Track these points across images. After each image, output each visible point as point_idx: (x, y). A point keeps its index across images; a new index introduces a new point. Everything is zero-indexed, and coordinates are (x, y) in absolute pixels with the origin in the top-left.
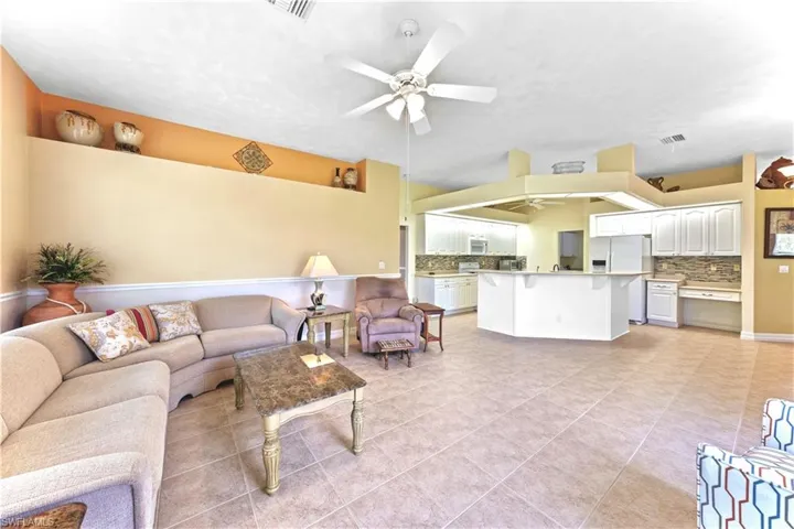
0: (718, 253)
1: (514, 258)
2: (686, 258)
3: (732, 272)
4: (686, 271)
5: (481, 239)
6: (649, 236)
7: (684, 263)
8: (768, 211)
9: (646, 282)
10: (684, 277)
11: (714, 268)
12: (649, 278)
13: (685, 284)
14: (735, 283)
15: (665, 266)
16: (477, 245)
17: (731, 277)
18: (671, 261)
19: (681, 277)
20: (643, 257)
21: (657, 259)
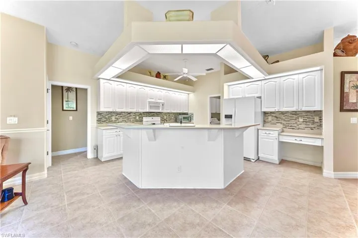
0: (304, 109)
1: (186, 114)
2: (283, 113)
3: (314, 123)
4: (283, 122)
5: (158, 101)
6: (260, 97)
7: (282, 116)
8: (343, 74)
9: (258, 130)
10: (282, 126)
11: (301, 120)
12: (259, 127)
13: (283, 131)
14: (315, 131)
15: (270, 118)
16: (155, 105)
17: (313, 126)
18: (274, 115)
19: (280, 127)
20: (255, 113)
21: (265, 113)
